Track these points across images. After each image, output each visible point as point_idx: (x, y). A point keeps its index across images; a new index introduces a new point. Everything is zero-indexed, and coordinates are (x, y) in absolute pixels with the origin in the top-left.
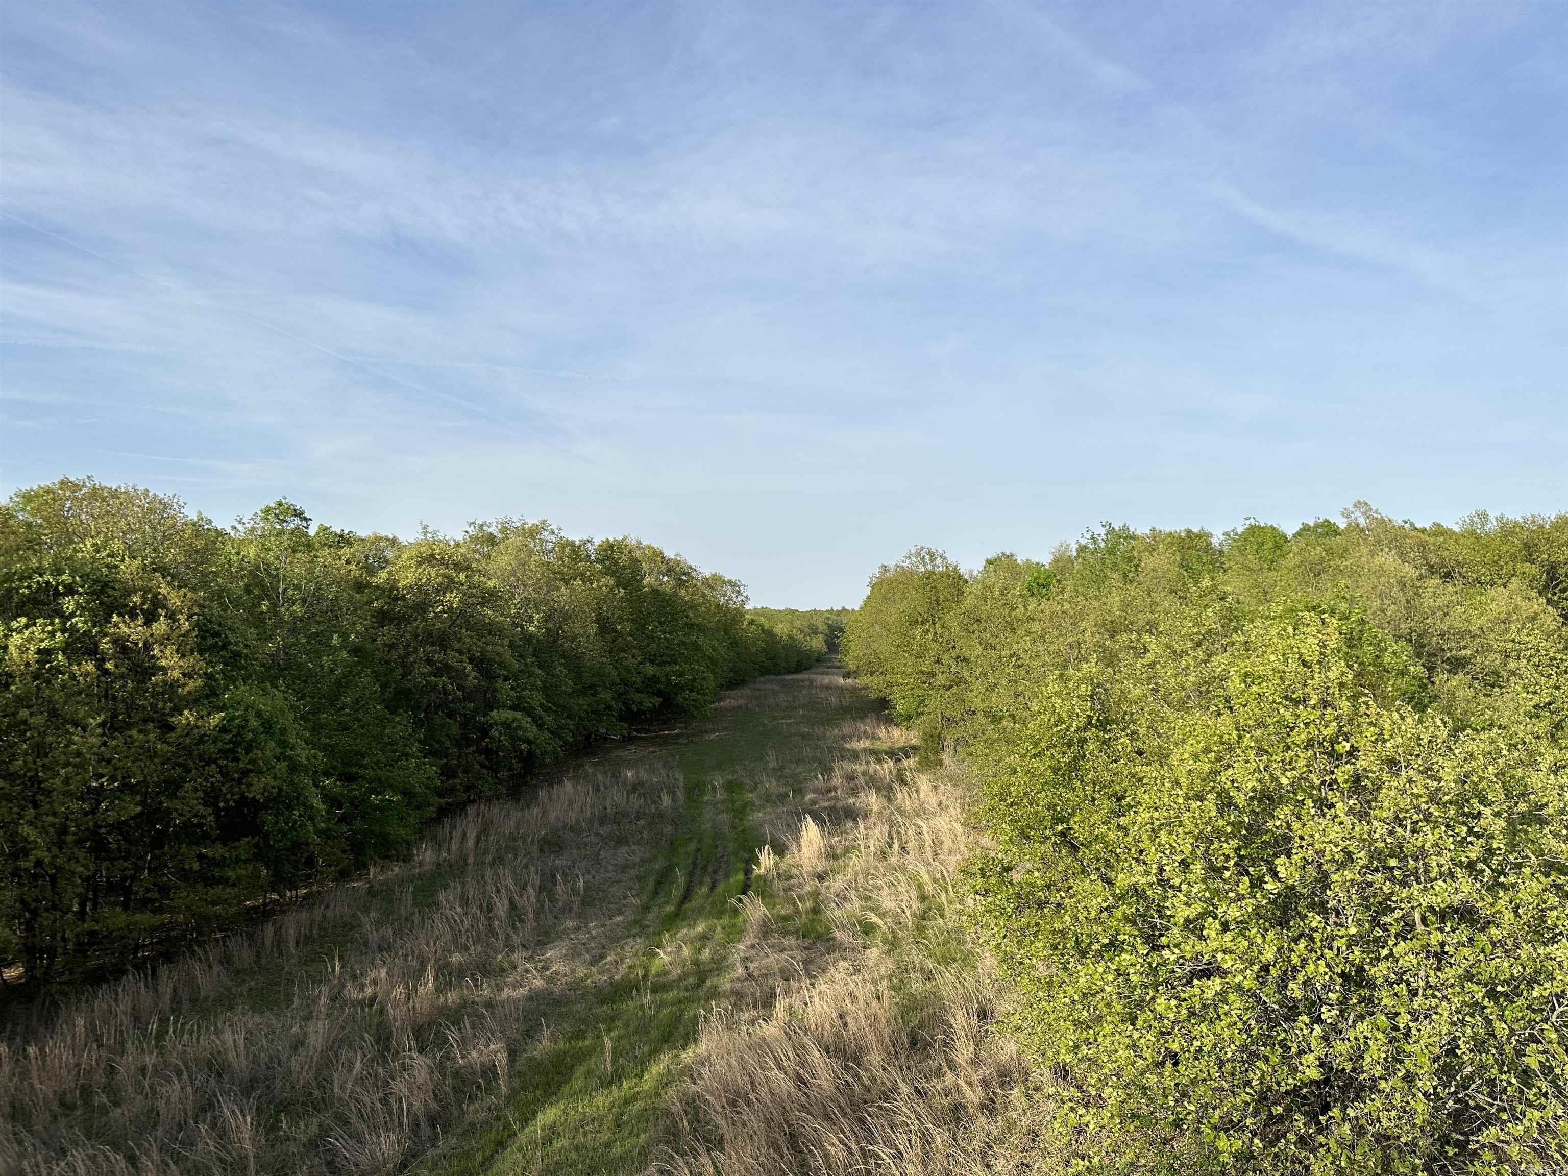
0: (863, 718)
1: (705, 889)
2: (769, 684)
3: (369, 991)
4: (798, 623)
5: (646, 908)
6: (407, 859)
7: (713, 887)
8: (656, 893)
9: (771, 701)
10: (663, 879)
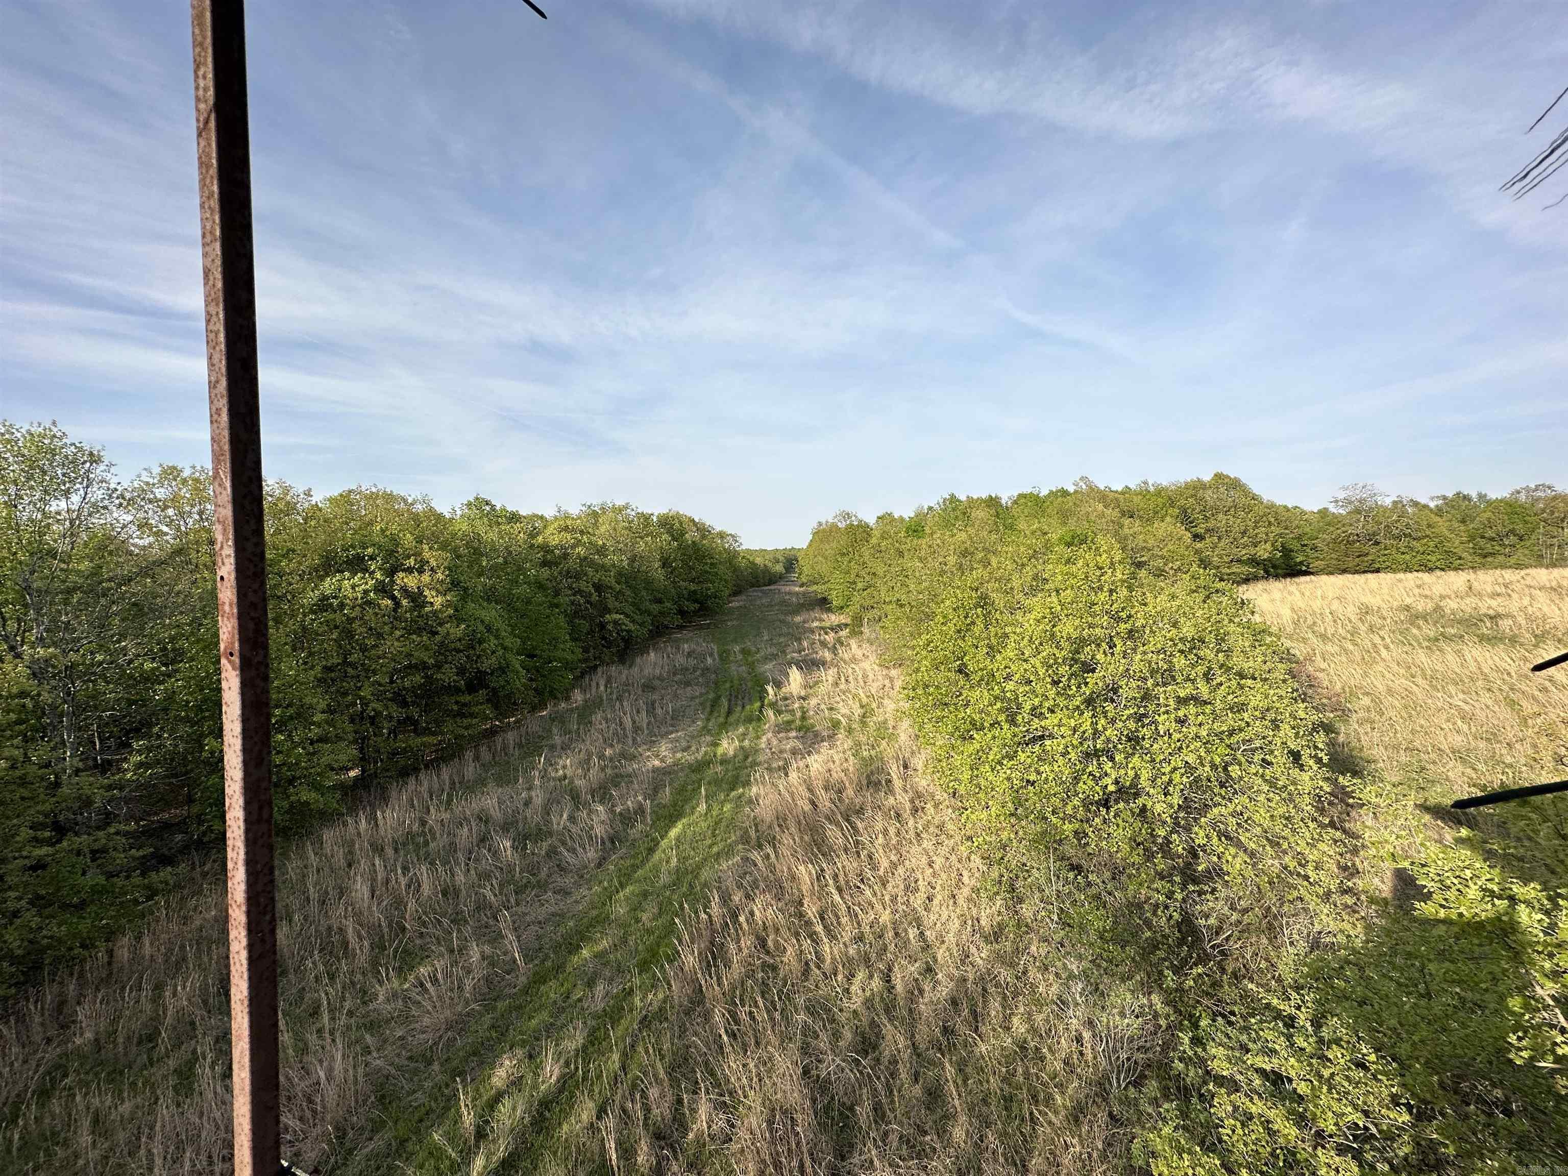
0: (813, 609)
1: (739, 708)
2: (754, 593)
3: (561, 772)
4: (767, 557)
5: (708, 720)
6: (568, 698)
7: (743, 707)
8: (712, 712)
9: (758, 602)
10: (715, 703)
